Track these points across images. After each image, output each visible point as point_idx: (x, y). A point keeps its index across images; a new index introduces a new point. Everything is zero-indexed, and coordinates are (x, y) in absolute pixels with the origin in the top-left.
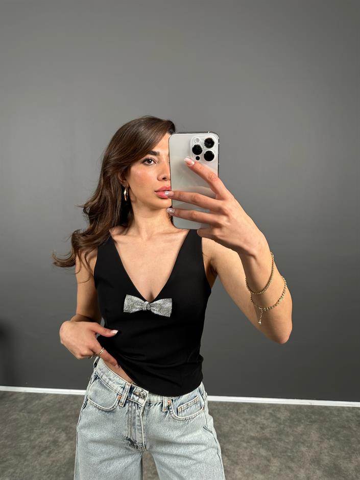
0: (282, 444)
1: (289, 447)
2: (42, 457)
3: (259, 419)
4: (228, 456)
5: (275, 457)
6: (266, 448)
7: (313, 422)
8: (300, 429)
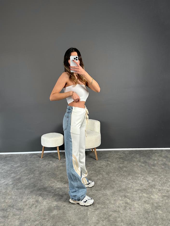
0: (127, 158)
1: (130, 159)
2: (47, 166)
3: (118, 154)
4: (110, 162)
5: (126, 161)
6: (123, 160)
7: (137, 153)
8: (133, 155)
